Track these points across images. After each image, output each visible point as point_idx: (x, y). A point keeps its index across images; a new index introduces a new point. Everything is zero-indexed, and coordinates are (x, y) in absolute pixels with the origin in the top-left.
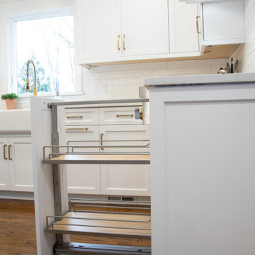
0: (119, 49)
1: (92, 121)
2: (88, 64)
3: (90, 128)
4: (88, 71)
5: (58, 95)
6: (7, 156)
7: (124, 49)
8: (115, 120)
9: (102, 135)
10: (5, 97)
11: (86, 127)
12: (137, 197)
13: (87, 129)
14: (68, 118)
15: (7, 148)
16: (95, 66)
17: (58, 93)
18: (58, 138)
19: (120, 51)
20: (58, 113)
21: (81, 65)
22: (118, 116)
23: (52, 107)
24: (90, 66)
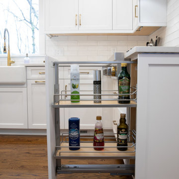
0: (76, 25)
2: (50, 34)
4: (50, 40)
5: (27, 56)
16: (55, 36)
17: (27, 55)
21: (47, 34)
24: (52, 36)
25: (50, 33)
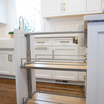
0: (62, 10)
1: (48, 44)
3: (48, 48)
4: (47, 21)
6: (10, 60)
7: (64, 10)
8: (60, 44)
9: (53, 51)
10: (10, 33)
11: (46, 47)
12: (69, 81)
13: (46, 48)
14: (38, 42)
15: (10, 56)
16: (50, 19)
17: (33, 31)
18: (30, 53)
19: (62, 11)
20: (30, 39)
21: (44, 18)
22: (61, 42)
23: (27, 36)
24: (48, 19)
25: (46, 17)
